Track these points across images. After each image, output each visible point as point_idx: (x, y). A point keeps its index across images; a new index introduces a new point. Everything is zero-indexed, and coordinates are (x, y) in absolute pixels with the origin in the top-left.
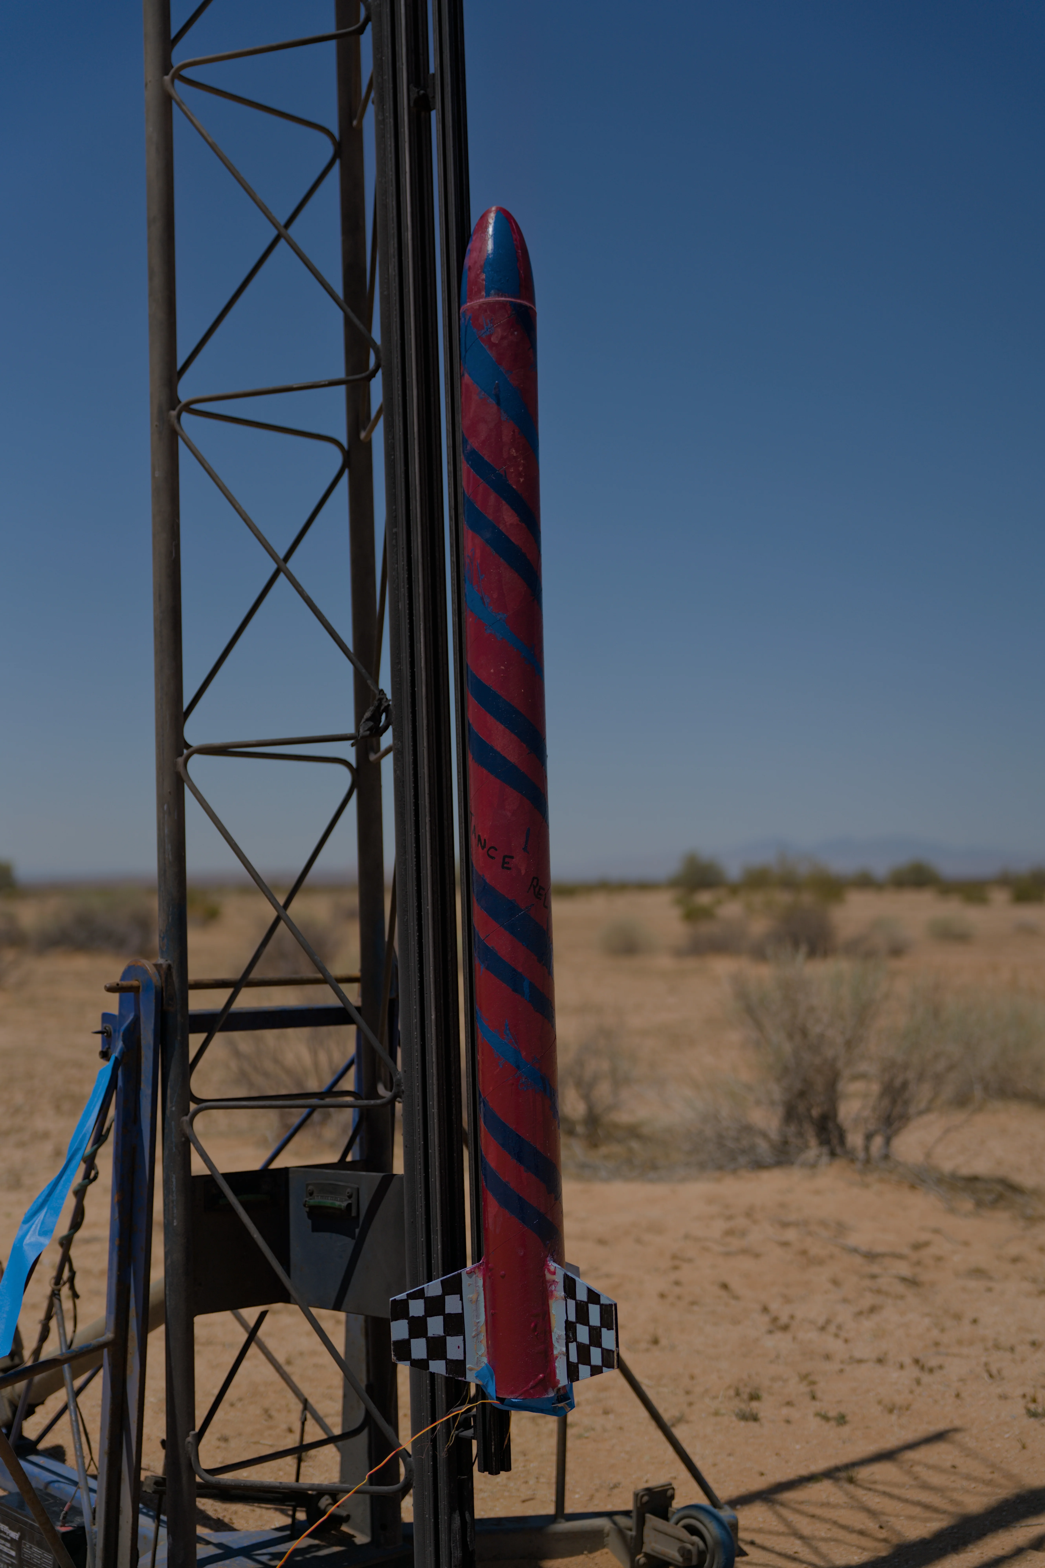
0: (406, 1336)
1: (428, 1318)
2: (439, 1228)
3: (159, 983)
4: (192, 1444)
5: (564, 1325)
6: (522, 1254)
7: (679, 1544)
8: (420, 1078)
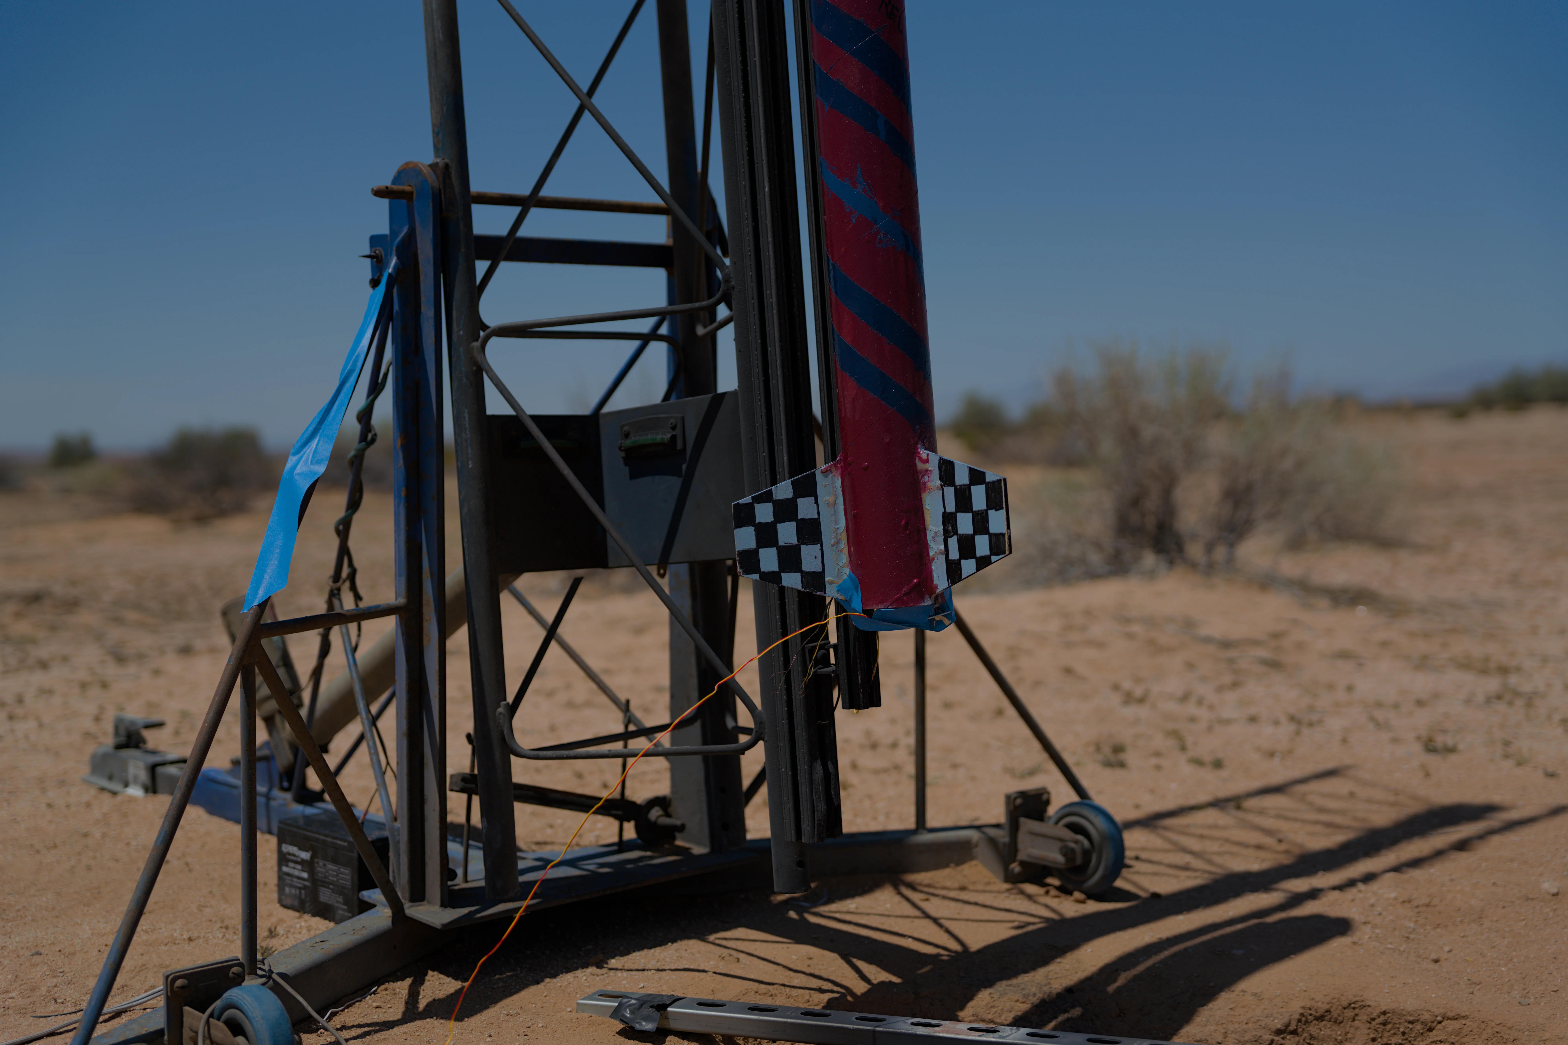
0: (753, 545)
1: (778, 525)
2: (784, 437)
3: (436, 184)
4: (504, 715)
5: (942, 519)
6: (887, 440)
7: (1059, 845)
8: (753, 266)
